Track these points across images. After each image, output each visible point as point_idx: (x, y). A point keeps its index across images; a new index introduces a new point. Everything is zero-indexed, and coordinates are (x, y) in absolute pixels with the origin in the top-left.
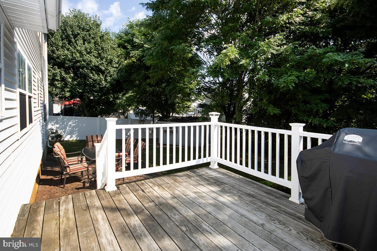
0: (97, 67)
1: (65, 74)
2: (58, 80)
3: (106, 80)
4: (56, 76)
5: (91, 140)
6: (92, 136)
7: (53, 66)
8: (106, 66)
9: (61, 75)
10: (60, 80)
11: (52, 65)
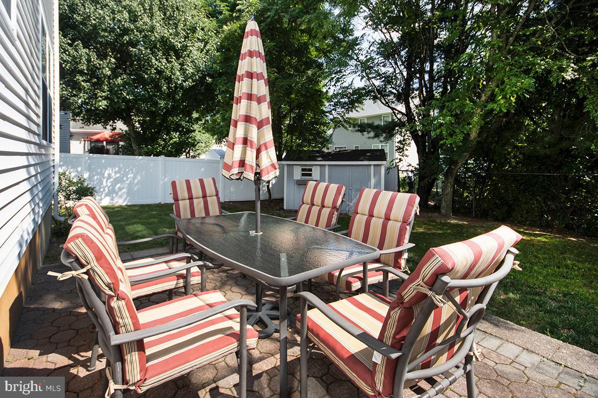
0: (164, 41)
1: (97, 59)
2: (81, 73)
3: (183, 70)
4: (77, 63)
5: (186, 196)
6: (188, 182)
7: (73, 40)
8: (183, 40)
9: (89, 61)
10: (86, 71)
11: (70, 39)
